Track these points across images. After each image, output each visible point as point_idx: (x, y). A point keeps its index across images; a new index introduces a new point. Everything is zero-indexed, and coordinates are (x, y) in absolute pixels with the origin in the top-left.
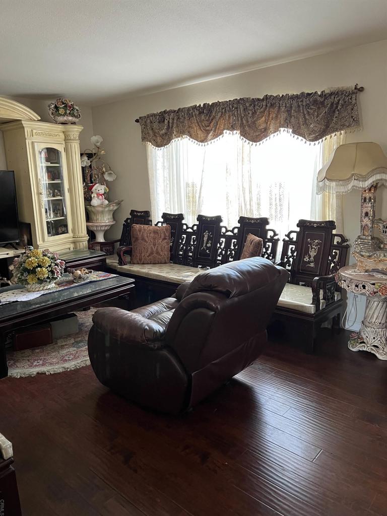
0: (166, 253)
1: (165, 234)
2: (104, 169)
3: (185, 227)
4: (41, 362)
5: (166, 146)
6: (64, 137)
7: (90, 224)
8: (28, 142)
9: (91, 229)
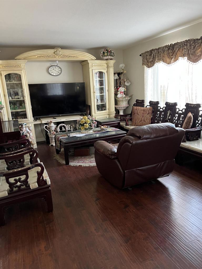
0: (148, 121)
1: (149, 111)
2: (125, 80)
3: (159, 108)
4: (82, 162)
5: (152, 67)
6: (107, 66)
7: (117, 106)
8: (90, 70)
9: (117, 108)
